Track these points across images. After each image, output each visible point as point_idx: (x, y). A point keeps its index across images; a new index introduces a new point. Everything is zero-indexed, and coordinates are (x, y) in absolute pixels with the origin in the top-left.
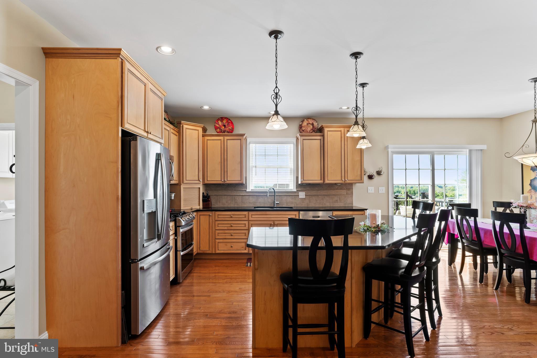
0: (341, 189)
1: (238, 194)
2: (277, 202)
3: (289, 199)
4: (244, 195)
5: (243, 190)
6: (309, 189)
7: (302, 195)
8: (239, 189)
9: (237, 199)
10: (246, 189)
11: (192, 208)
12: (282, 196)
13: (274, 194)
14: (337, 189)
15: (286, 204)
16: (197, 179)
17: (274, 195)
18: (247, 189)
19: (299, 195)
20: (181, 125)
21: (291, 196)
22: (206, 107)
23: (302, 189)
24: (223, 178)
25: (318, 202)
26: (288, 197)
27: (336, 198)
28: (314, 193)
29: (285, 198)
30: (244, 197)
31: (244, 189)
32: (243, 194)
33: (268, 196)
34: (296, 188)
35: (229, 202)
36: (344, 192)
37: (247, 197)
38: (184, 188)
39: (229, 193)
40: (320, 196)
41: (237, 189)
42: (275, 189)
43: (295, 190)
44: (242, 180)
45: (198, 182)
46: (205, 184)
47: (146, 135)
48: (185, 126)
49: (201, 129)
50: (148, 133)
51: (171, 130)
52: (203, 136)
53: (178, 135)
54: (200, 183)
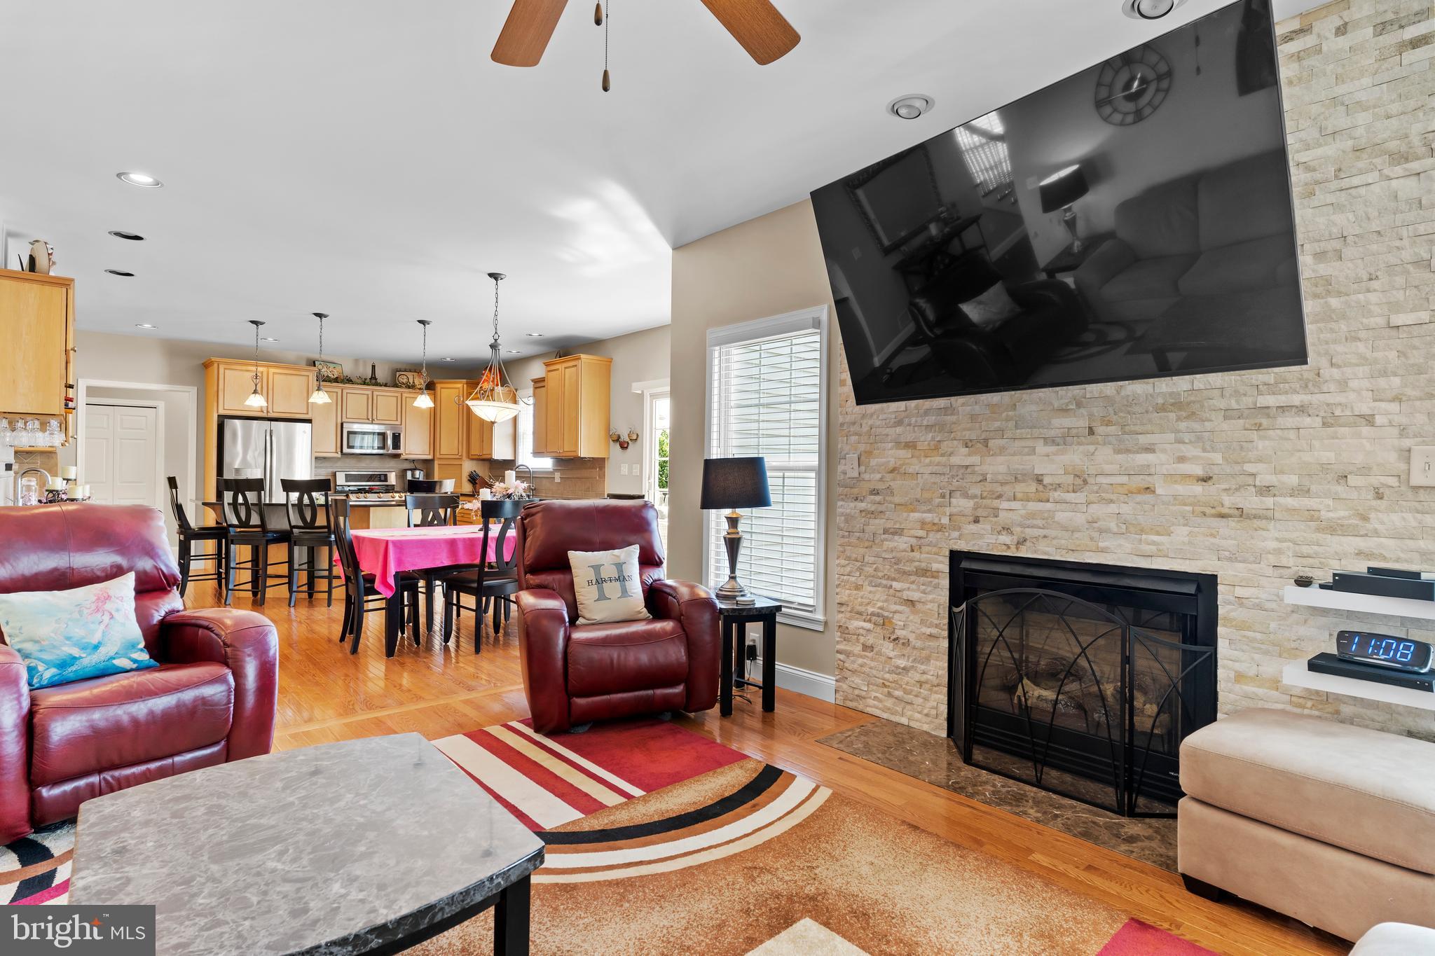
3: (547, 484)
6: (563, 467)
14: (590, 468)
16: (458, 453)
19: (555, 478)
20: (436, 385)
23: (558, 468)
26: (547, 480)
28: (569, 476)
38: (439, 464)
40: (573, 480)
43: (552, 472)
44: (491, 454)
45: (458, 457)
46: (473, 459)
47: (264, 415)
48: (438, 386)
49: (465, 386)
50: (268, 412)
51: (405, 395)
52: (469, 394)
53: (433, 398)
54: (460, 459)
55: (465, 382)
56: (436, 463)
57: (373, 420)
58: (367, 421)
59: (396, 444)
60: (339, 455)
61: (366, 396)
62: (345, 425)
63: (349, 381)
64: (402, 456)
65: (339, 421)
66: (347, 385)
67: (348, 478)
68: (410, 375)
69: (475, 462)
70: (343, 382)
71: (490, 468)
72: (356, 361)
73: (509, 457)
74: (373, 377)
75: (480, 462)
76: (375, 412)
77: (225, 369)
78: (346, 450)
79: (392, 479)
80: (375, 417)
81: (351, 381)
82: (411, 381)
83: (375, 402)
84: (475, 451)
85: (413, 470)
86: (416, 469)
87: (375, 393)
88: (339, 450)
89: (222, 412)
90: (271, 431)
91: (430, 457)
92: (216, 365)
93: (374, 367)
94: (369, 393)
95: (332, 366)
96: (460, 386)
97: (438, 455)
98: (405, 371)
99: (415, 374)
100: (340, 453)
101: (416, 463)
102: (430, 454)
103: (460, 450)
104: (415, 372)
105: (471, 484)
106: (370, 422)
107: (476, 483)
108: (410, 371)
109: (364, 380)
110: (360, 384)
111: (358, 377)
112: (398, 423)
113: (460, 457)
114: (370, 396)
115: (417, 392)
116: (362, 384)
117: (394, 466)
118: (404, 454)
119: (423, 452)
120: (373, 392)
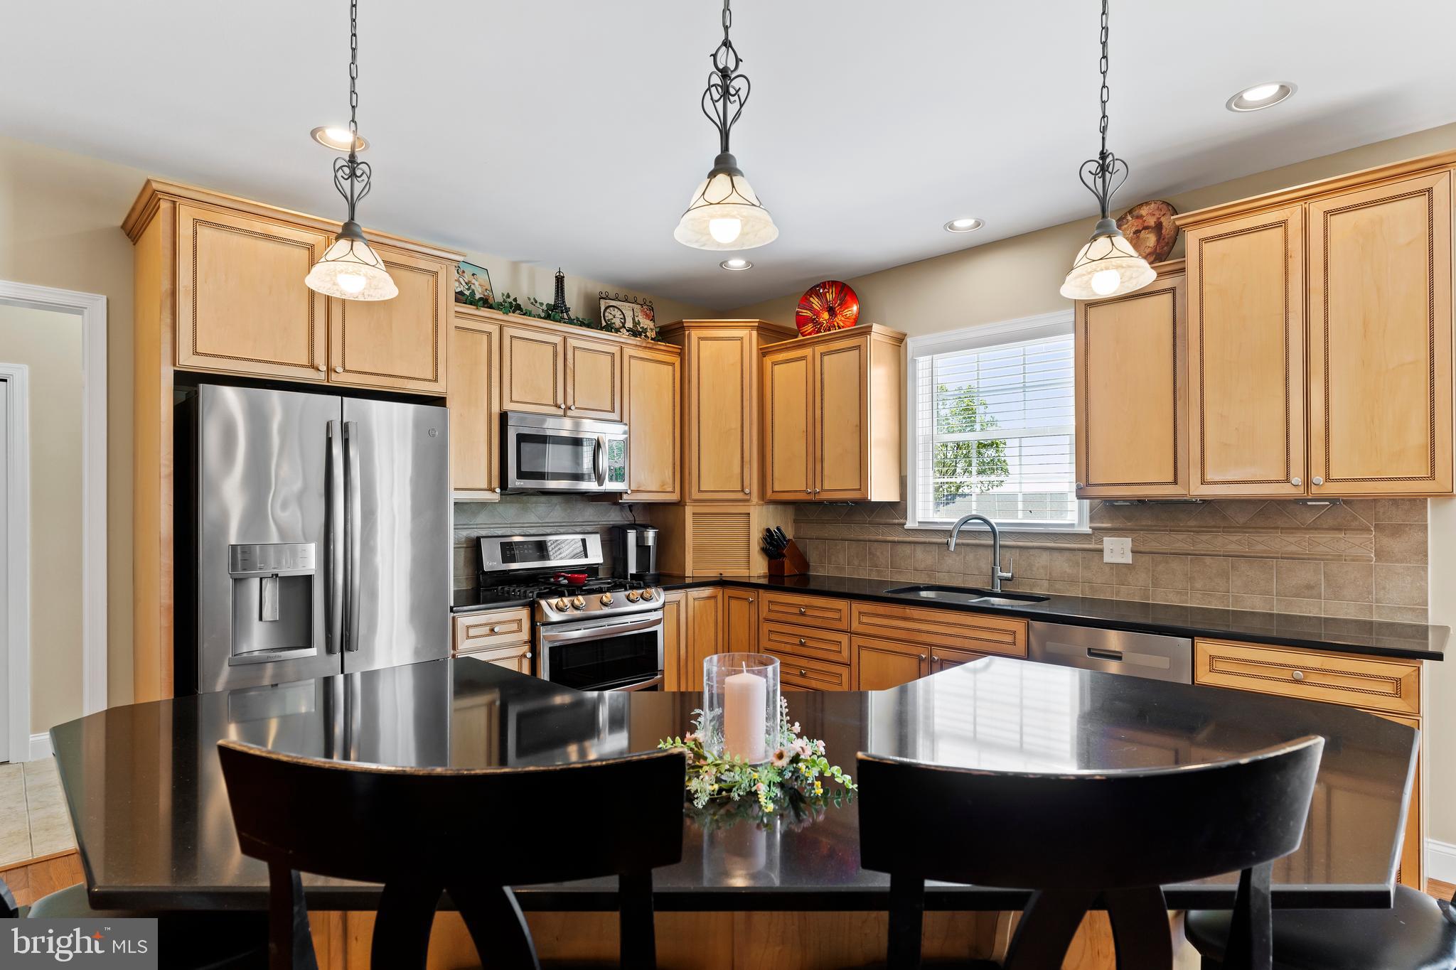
0: (1338, 529)
1: (880, 537)
2: (1005, 575)
3: (1061, 565)
4: (899, 542)
5: (896, 525)
6: (1150, 523)
7: (1118, 550)
8: (883, 521)
9: (878, 554)
10: (902, 521)
11: (721, 574)
12: (1032, 552)
13: (992, 542)
14: (1314, 528)
15: (1046, 584)
16: (739, 488)
17: (994, 546)
18: (906, 519)
19: (1101, 551)
20: (687, 332)
21: (1067, 554)
22: (737, 264)
23: (1117, 525)
24: (810, 482)
25: (1198, 585)
26: (1056, 554)
27: (1303, 575)
28: (1180, 542)
29: (1044, 559)
30: (900, 548)
31: (897, 521)
32: (896, 539)
33: (952, 548)
34: (1092, 519)
35: (856, 563)
36: (1358, 544)
37: (907, 550)
38: (694, 515)
39: (855, 532)
40: (1208, 560)
41: (878, 520)
42: (993, 521)
43: (1086, 529)
44: (863, 488)
45: (740, 496)
46: (769, 503)
47: (318, 378)
48: (695, 334)
49: (754, 333)
50: (330, 370)
51: (626, 351)
52: (763, 353)
53: (677, 361)
54: (747, 501)
55: (757, 324)
56: (689, 511)
57: (566, 408)
58: (554, 410)
60: (495, 497)
61: (550, 348)
62: (510, 418)
63: (516, 308)
64: (625, 496)
65: (496, 409)
66: (510, 317)
67: (506, 552)
68: (627, 308)
70: (498, 307)
71: (796, 521)
72: (515, 266)
73: (894, 497)
74: (562, 304)
76: (570, 390)
77: (196, 222)
78: (514, 482)
79: (596, 552)
80: (570, 402)
81: (520, 308)
82: (628, 321)
83: (569, 362)
85: (641, 528)
86: (646, 527)
87: (571, 342)
88: (496, 483)
89: (189, 362)
90: (345, 428)
91: (674, 497)
92: (165, 206)
93: (560, 281)
94: (557, 339)
95: (469, 269)
96: (741, 333)
97: (691, 493)
98: (616, 299)
99: (637, 307)
100: (498, 490)
101: (631, 511)
102: (673, 492)
103: (746, 483)
104: (635, 302)
105: (767, 559)
106: (561, 412)
107: (784, 556)
108: (626, 301)
109: (544, 307)
110: (539, 317)
111: (532, 300)
112: (616, 416)
113: (748, 497)
114: (560, 349)
115: (650, 346)
116: (541, 318)
117: (591, 518)
118: (629, 492)
119: (663, 486)
120: (569, 340)
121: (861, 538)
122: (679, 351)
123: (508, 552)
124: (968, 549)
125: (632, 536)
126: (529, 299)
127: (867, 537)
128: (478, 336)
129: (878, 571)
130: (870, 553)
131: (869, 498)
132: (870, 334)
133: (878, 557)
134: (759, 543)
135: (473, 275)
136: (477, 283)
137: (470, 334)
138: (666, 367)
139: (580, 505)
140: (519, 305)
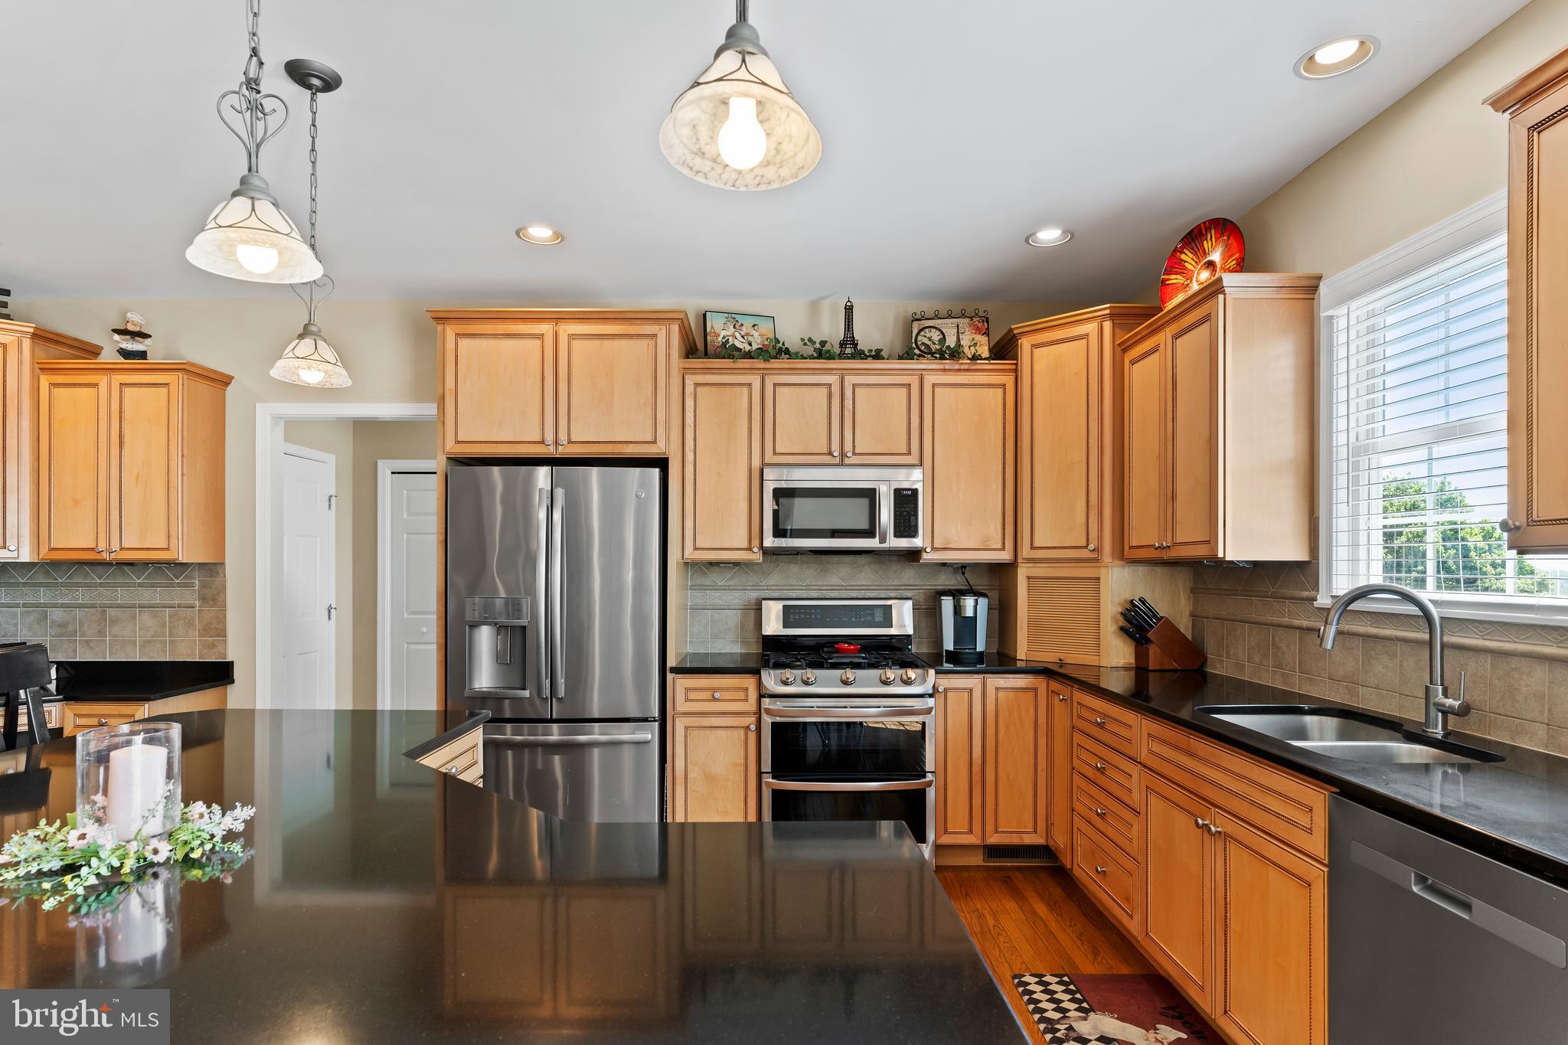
1: (1286, 620)
2: (1449, 702)
4: (1305, 630)
5: (1303, 599)
8: (1290, 593)
9: (1283, 647)
10: (1312, 594)
11: (1061, 660)
13: (1427, 637)
16: (1083, 543)
17: (1431, 644)
18: (1318, 590)
20: (1019, 341)
22: (1049, 236)
29: (1537, 680)
32: (1305, 624)
35: (1257, 659)
38: (1029, 578)
41: (1283, 591)
42: (1419, 598)
44: (1211, 541)
45: (1086, 554)
46: (1134, 561)
48: (1025, 343)
49: (1107, 325)
50: (556, 443)
51: (930, 379)
52: (1124, 348)
53: (1008, 380)
54: (1096, 560)
55: (1108, 311)
56: (1022, 573)
57: (843, 455)
58: (827, 459)
59: (906, 524)
60: (757, 556)
61: (824, 391)
62: (768, 473)
63: (784, 353)
64: (925, 556)
65: (756, 463)
66: (775, 364)
67: (790, 616)
68: (949, 326)
69: (1141, 570)
70: (768, 357)
71: (1193, 590)
72: (814, 307)
73: (1291, 551)
74: (849, 340)
75: (1159, 570)
76: (848, 433)
77: (457, 336)
78: (773, 541)
79: (904, 620)
80: (848, 447)
81: (787, 351)
82: (951, 342)
83: (848, 403)
84: (1144, 532)
85: (957, 594)
86: (964, 593)
87: (850, 380)
88: (756, 543)
89: (452, 449)
91: (1005, 556)
92: (440, 328)
93: (849, 310)
94: (835, 380)
95: (748, 322)
96: (1091, 328)
97: (1025, 551)
98: (937, 317)
99: (964, 322)
100: (755, 550)
101: (963, 574)
102: (1003, 549)
103: (1093, 534)
104: (963, 316)
105: (1133, 643)
106: (837, 461)
107: (1148, 641)
108: (950, 316)
109: (818, 346)
110: (812, 357)
111: (806, 341)
112: (913, 459)
113: (1095, 555)
114: (836, 390)
115: (966, 367)
116: (815, 358)
117: (911, 582)
118: (928, 550)
119: (987, 541)
120: (847, 378)
121: (1262, 619)
122: (1014, 367)
123: (792, 616)
124: (1406, 648)
125: (947, 604)
126: (802, 340)
127: (1270, 619)
128: (738, 389)
129: (1283, 675)
130: (1273, 645)
131: (1220, 555)
132: (1223, 293)
133: (1284, 653)
134: (1115, 621)
135: (754, 326)
136: (756, 334)
137: (728, 389)
138: (991, 391)
139: (895, 567)
140: (787, 349)
